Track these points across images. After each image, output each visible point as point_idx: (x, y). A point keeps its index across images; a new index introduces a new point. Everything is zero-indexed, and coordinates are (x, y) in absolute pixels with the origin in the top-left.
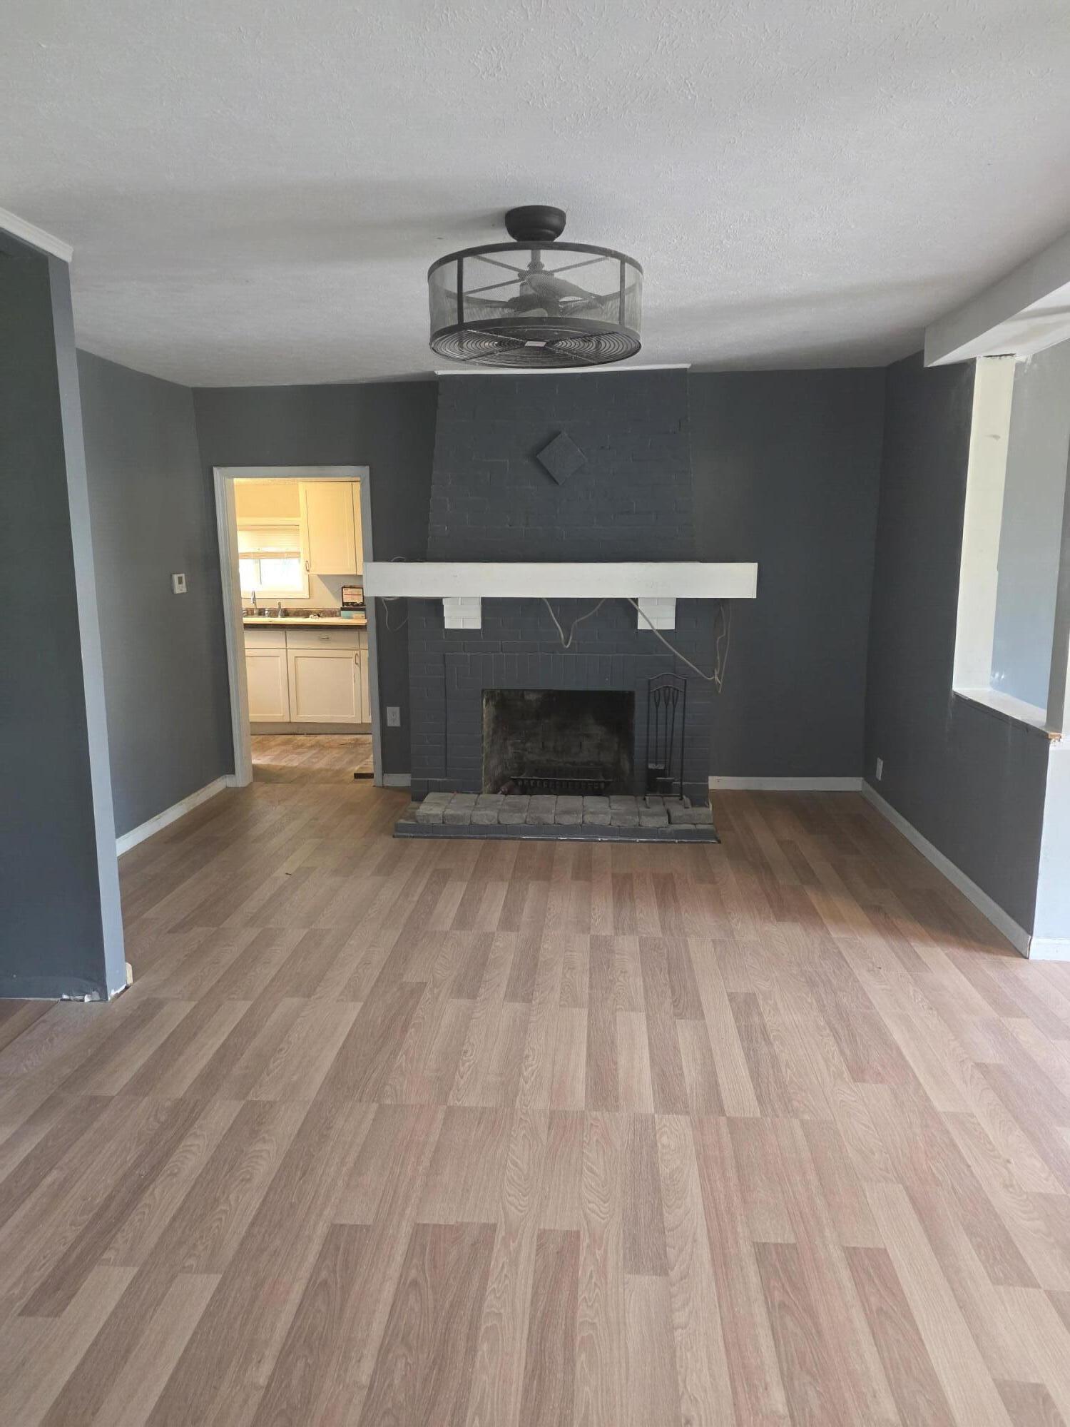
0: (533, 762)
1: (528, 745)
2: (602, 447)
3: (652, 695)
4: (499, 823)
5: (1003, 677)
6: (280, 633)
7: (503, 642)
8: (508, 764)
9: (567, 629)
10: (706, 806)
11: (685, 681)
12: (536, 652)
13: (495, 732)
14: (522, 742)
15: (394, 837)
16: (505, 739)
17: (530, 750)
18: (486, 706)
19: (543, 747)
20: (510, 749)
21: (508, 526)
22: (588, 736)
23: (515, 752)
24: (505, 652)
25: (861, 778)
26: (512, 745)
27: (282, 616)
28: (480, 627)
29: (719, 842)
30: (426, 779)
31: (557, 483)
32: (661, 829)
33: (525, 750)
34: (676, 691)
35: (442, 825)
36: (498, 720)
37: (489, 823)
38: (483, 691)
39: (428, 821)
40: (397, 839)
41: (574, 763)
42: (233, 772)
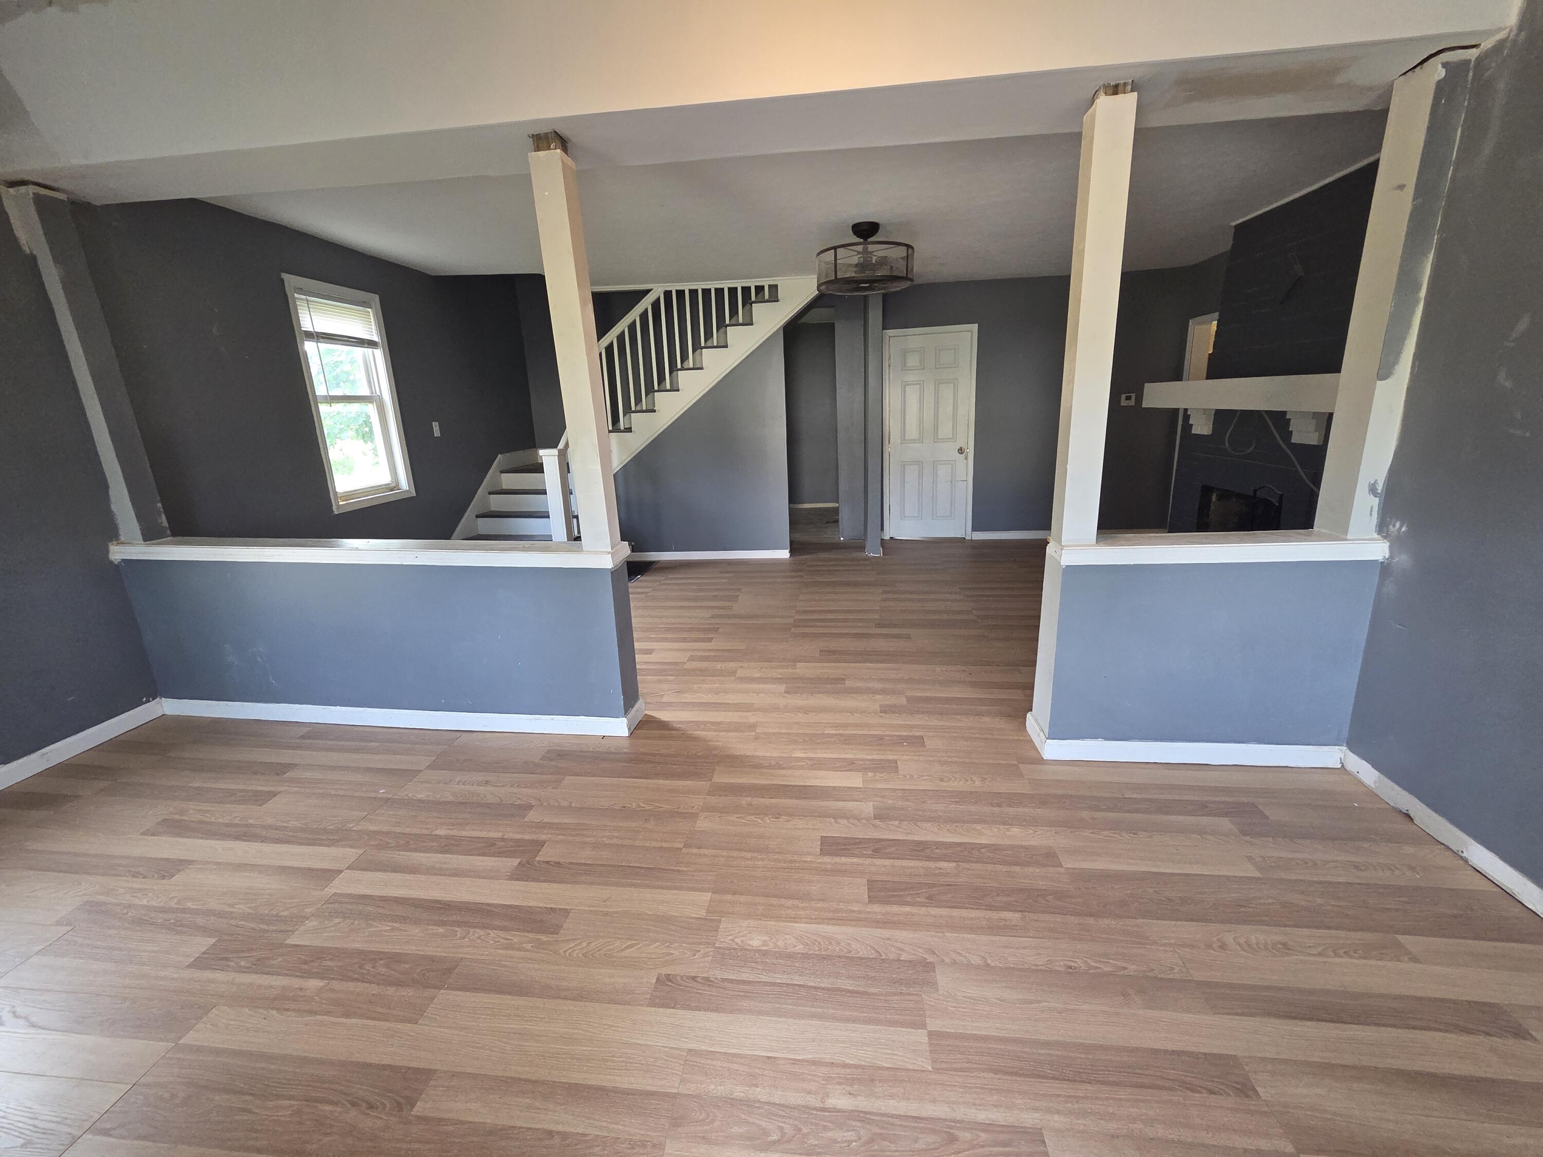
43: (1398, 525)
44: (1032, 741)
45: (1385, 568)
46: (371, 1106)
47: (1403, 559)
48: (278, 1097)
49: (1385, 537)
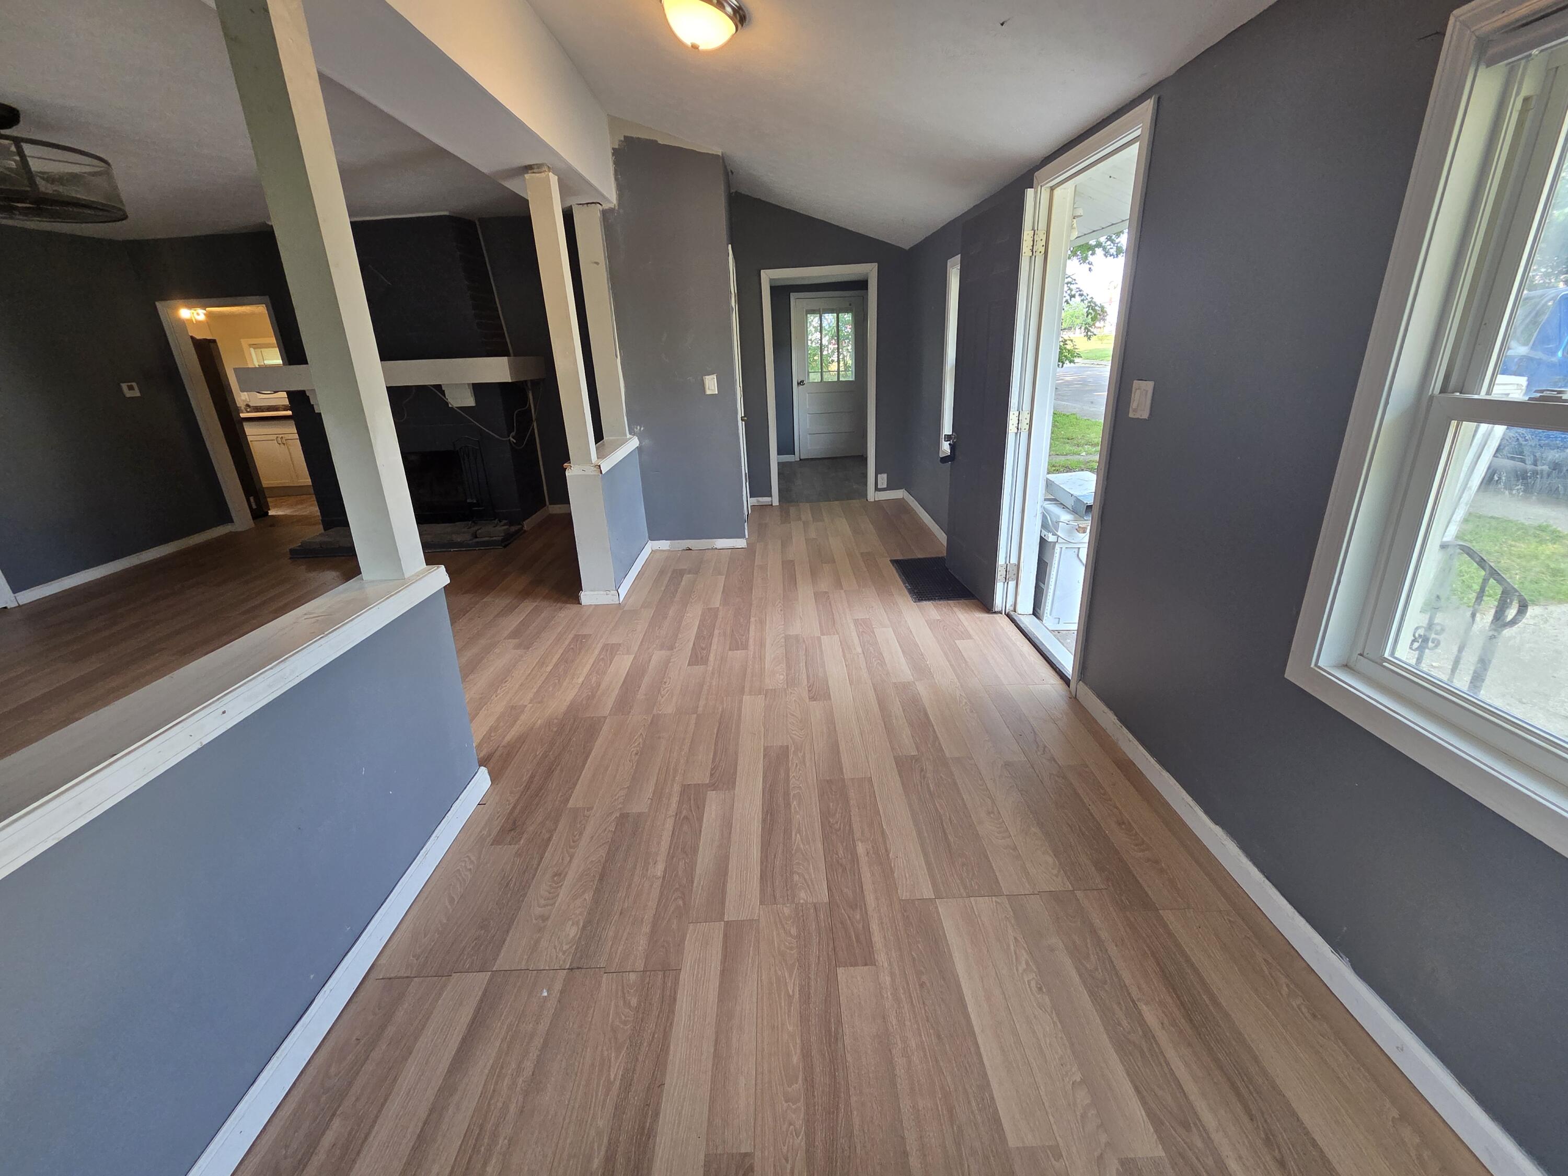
5: (642, 429)
11: (479, 441)
29: (505, 547)
32: (466, 542)
43: (638, 427)
44: (596, 605)
45: (639, 449)
46: (922, 770)
47: (647, 442)
48: (937, 810)
49: (634, 435)
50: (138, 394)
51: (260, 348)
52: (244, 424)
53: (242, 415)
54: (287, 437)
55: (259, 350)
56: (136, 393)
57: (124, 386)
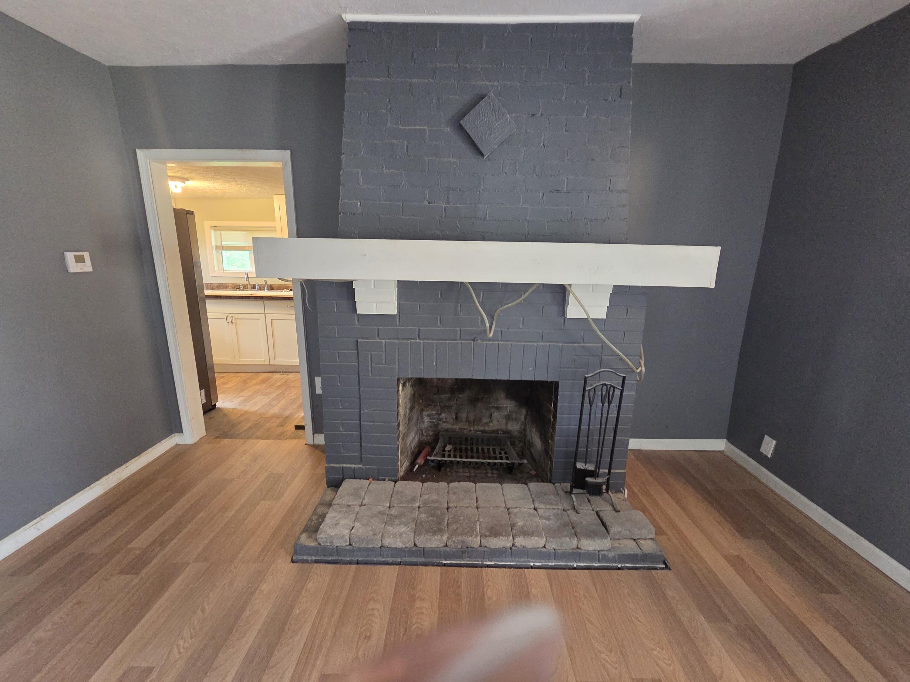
0: (447, 430)
1: (443, 415)
2: (533, 115)
3: (587, 393)
4: (415, 545)
6: (260, 302)
7: (420, 328)
8: (424, 431)
9: (491, 318)
10: (622, 493)
11: (624, 378)
12: (456, 340)
13: (412, 409)
14: (437, 414)
15: (293, 561)
16: (422, 410)
17: (444, 420)
18: (402, 390)
19: (456, 417)
20: (426, 419)
21: (427, 203)
22: (498, 408)
23: (430, 422)
24: (423, 339)
25: (725, 440)
26: (428, 416)
27: (268, 290)
28: (395, 313)
29: (667, 567)
30: (342, 465)
31: (482, 155)
32: (603, 553)
33: (440, 420)
34: (612, 389)
35: (348, 547)
36: (414, 398)
37: (404, 546)
38: (398, 380)
39: (332, 542)
40: (296, 564)
41: (484, 432)
42: (181, 431)
50: (90, 269)
51: (221, 230)
52: (207, 301)
53: (207, 292)
54: (236, 316)
55: (219, 232)
56: (87, 267)
57: (70, 256)
